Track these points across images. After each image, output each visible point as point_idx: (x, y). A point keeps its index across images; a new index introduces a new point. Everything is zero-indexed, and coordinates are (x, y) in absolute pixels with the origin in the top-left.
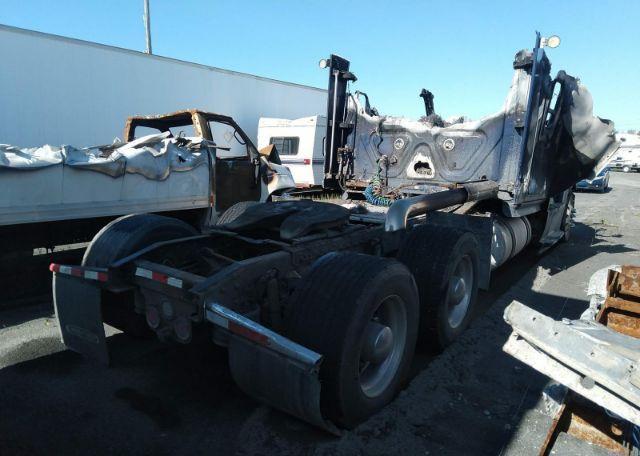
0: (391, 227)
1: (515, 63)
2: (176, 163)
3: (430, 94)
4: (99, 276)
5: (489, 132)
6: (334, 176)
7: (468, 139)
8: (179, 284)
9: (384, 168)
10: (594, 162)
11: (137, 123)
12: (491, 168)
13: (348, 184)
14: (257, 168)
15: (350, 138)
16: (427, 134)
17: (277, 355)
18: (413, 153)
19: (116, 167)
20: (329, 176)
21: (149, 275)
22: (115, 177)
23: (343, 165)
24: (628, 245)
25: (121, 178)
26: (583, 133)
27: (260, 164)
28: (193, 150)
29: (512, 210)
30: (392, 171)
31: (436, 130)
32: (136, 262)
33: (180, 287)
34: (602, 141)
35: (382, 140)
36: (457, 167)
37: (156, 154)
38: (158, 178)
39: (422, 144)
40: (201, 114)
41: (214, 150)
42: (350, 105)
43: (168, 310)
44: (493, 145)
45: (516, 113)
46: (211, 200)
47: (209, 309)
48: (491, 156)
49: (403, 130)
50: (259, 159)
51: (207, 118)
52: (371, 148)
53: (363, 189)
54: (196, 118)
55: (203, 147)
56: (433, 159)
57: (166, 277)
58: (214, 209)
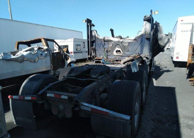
0: (134, 71)
1: (144, 19)
2: (40, 56)
3: (112, 30)
5: (138, 40)
6: (91, 56)
7: (132, 42)
8: (66, 98)
9: (106, 53)
10: (164, 47)
11: (19, 43)
12: (139, 50)
13: (95, 58)
14: (63, 55)
15: (94, 44)
16: (119, 41)
17: (112, 118)
18: (115, 48)
19: (21, 59)
20: (89, 56)
21: (53, 95)
22: (20, 62)
23: (93, 53)
26: (161, 39)
27: (64, 54)
28: (44, 51)
29: (147, 62)
30: (109, 54)
31: (122, 40)
33: (67, 98)
34: (166, 41)
35: (105, 44)
36: (129, 51)
37: (33, 53)
38: (34, 62)
39: (117, 45)
40: (44, 39)
41: (51, 50)
42: (93, 34)
43: (61, 107)
44: (139, 43)
45: (146, 34)
46: (51, 67)
47: (82, 105)
48: (139, 47)
49: (111, 41)
50: (64, 53)
51: (47, 40)
52: (101, 47)
53: (100, 60)
55: (47, 50)
56: (121, 49)
57: (61, 95)
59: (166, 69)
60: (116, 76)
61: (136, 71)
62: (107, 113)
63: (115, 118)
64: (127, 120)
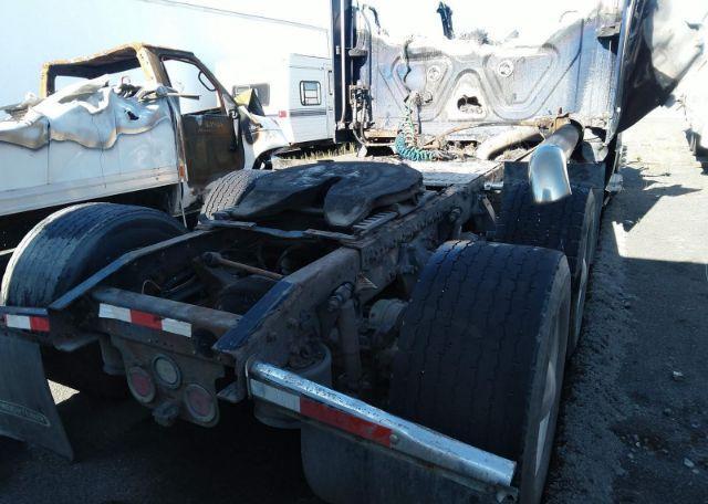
0: (546, 193)
2: (124, 121)
3: (448, 9)
4: (33, 323)
5: (561, 47)
6: (347, 125)
7: (532, 59)
8: (185, 330)
9: (416, 110)
10: (674, 83)
11: (56, 71)
12: (565, 97)
13: (367, 134)
14: (236, 123)
15: (364, 70)
16: (473, 56)
17: (411, 461)
18: (455, 85)
19: (34, 134)
20: (342, 125)
21: (124, 315)
22: (36, 150)
23: (359, 109)
24: (685, 185)
25: (46, 149)
26: (664, 45)
27: (239, 117)
28: (147, 101)
29: (595, 151)
30: (426, 112)
31: (485, 50)
32: (97, 295)
33: (189, 334)
34: (684, 58)
35: (409, 70)
36: (518, 100)
37: (93, 110)
38: (101, 146)
39: (468, 71)
40: (150, 48)
41: (176, 99)
42: (361, 24)
43: (167, 372)
44: (567, 64)
45: (599, 16)
46: (181, 173)
47: (256, 376)
48: (566, 80)
49: (438, 54)
50: (236, 110)
51: (162, 55)
52: (394, 83)
53: (387, 140)
54: (143, 56)
55: (161, 97)
56: (483, 90)
57: (159, 317)
58: (185, 185)
59: (669, 183)
60: (453, 217)
61: (555, 196)
62: (384, 432)
63: (428, 462)
64: (498, 486)
